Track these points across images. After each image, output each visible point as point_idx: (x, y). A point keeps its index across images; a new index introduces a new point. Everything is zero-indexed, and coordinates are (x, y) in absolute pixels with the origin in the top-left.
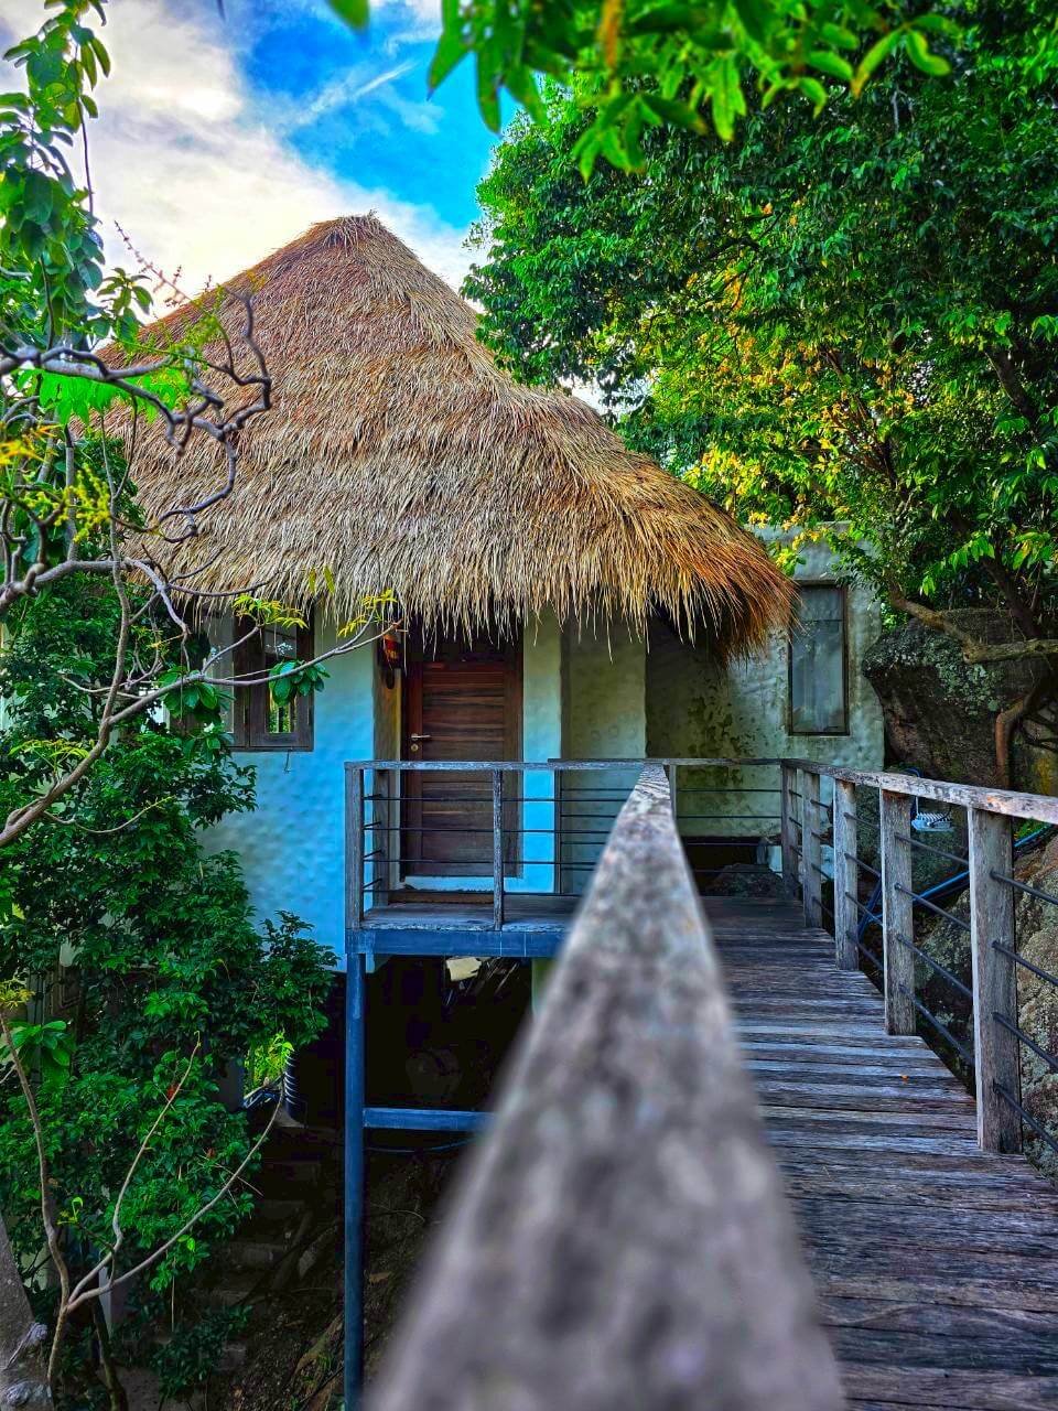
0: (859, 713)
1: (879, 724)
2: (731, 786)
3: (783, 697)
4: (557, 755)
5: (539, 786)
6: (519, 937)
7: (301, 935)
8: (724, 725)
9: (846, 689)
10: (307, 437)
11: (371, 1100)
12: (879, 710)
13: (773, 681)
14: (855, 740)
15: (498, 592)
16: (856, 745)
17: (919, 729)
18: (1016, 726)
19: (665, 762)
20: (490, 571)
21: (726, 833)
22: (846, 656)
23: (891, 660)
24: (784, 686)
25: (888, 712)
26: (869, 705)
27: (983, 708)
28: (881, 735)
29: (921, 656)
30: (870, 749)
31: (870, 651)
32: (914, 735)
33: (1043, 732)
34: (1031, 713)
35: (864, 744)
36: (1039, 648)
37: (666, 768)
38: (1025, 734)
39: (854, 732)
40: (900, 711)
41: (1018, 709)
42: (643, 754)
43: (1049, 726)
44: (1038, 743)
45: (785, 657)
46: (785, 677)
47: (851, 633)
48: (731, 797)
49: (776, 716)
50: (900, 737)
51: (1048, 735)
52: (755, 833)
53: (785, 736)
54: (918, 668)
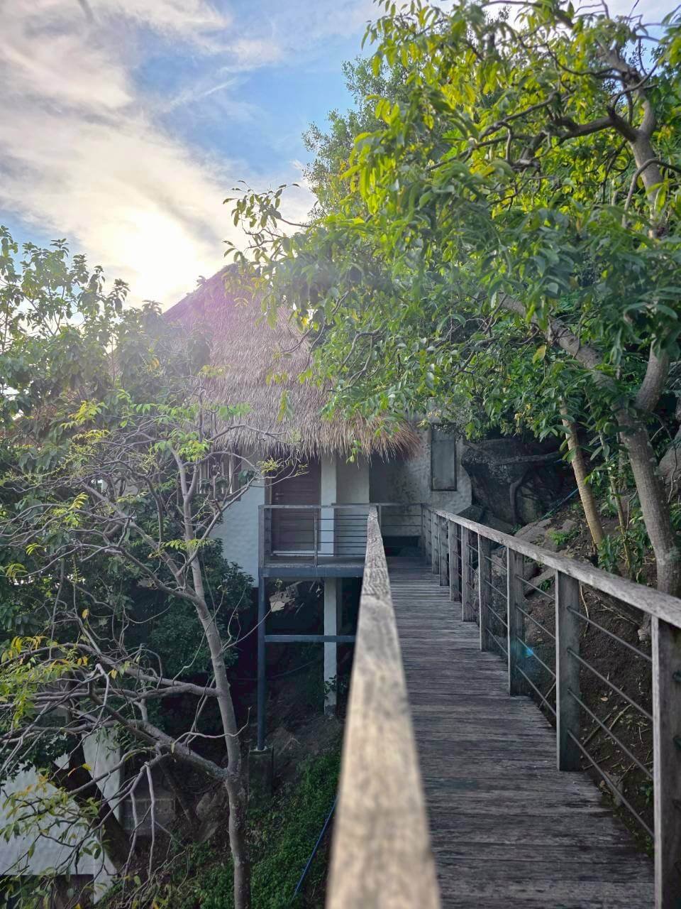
0: (461, 481)
1: (469, 486)
2: (406, 513)
3: (429, 474)
4: (334, 501)
5: (327, 514)
6: (324, 569)
7: (239, 570)
8: (403, 486)
9: (455, 471)
10: (238, 378)
11: (267, 633)
12: (469, 480)
13: (424, 467)
14: (459, 493)
15: (318, 446)
16: (459, 496)
17: (484, 489)
18: (517, 489)
19: (377, 504)
20: (315, 437)
21: (403, 534)
22: (455, 456)
23: (471, 460)
24: (429, 469)
25: (472, 481)
26: (465, 477)
27: (505, 481)
28: (470, 492)
29: (482, 459)
30: (466, 497)
31: (464, 455)
32: (482, 491)
33: (527, 492)
34: (523, 483)
35: (463, 494)
36: (520, 460)
37: (377, 507)
38: (521, 492)
39: (459, 490)
40: (476, 481)
41: (518, 482)
42: (368, 501)
43: (530, 489)
44: (526, 496)
45: (429, 456)
46: (430, 465)
47: (458, 446)
48: (406, 518)
49: (425, 483)
50: (477, 493)
51: (530, 493)
52: (417, 534)
53: (429, 491)
54: (481, 464)
